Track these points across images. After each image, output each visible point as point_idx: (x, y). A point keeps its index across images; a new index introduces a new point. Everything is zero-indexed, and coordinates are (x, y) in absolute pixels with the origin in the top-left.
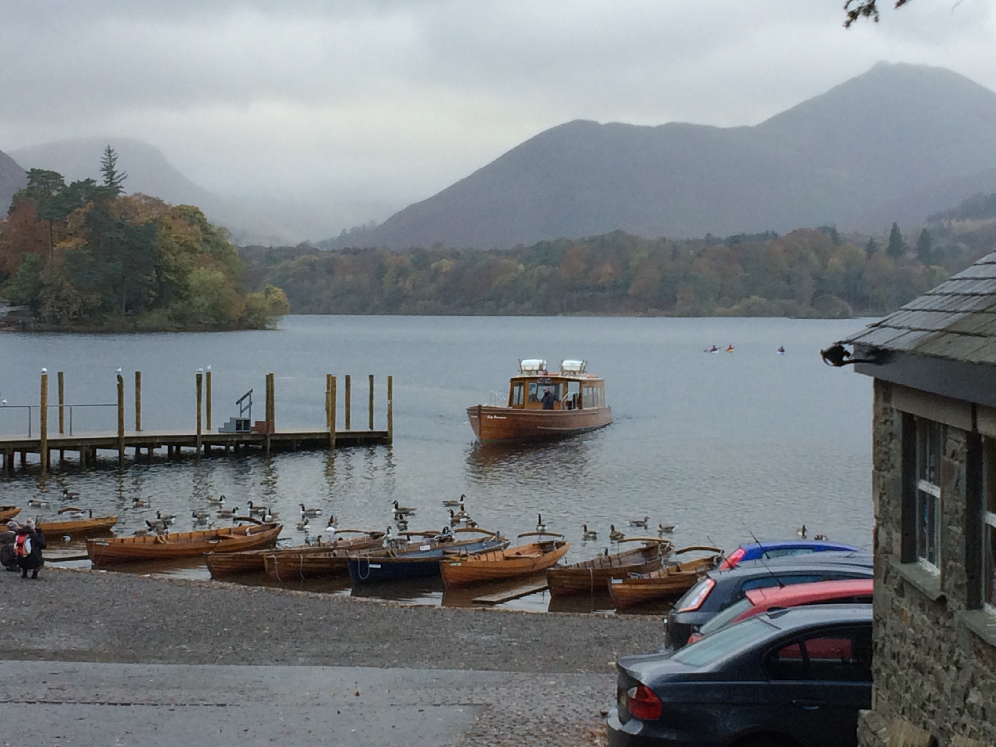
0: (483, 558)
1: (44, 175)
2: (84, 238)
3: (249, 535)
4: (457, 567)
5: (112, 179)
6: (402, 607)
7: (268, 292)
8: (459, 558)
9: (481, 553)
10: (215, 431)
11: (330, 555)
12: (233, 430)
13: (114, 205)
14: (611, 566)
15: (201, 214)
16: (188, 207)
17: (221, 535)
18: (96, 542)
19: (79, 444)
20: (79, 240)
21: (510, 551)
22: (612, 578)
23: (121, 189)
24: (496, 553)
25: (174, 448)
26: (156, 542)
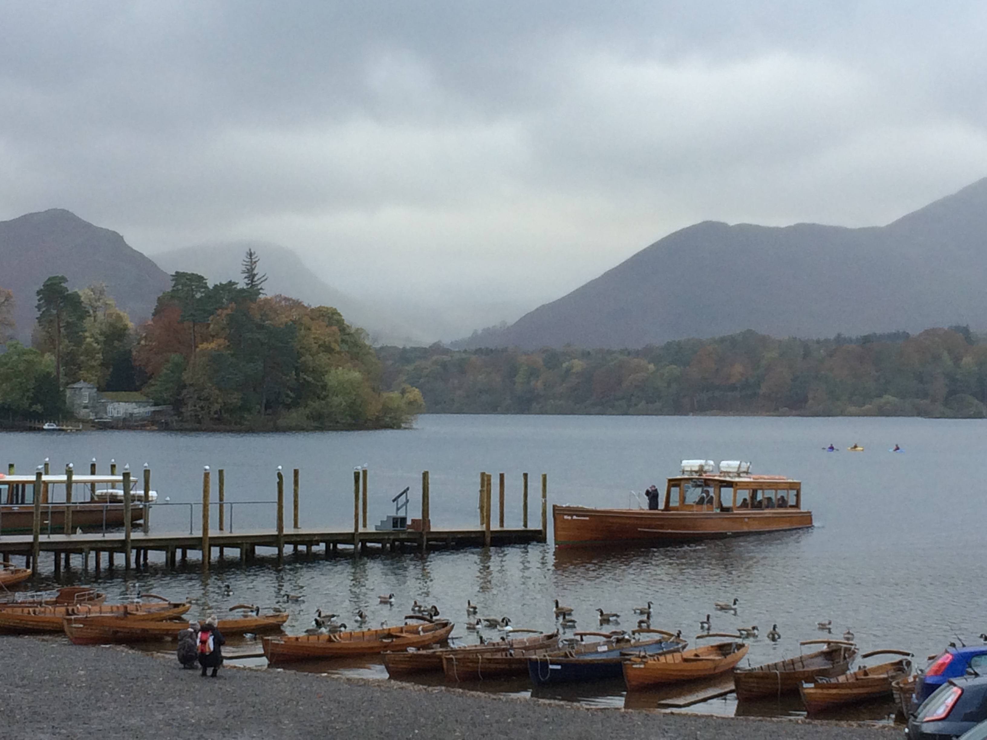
0: (662, 659)
1: (188, 277)
2: (225, 339)
3: (422, 633)
4: (640, 668)
5: (252, 281)
6: (588, 709)
7: (403, 392)
8: (640, 660)
9: (660, 654)
10: (371, 529)
11: (506, 656)
12: (390, 528)
13: (253, 306)
14: (794, 669)
15: (340, 315)
16: (327, 308)
17: (394, 634)
18: (271, 640)
19: (239, 542)
20: (221, 341)
21: (688, 653)
22: (803, 682)
23: (261, 291)
24: (675, 654)
25: (331, 545)
26: (330, 640)
